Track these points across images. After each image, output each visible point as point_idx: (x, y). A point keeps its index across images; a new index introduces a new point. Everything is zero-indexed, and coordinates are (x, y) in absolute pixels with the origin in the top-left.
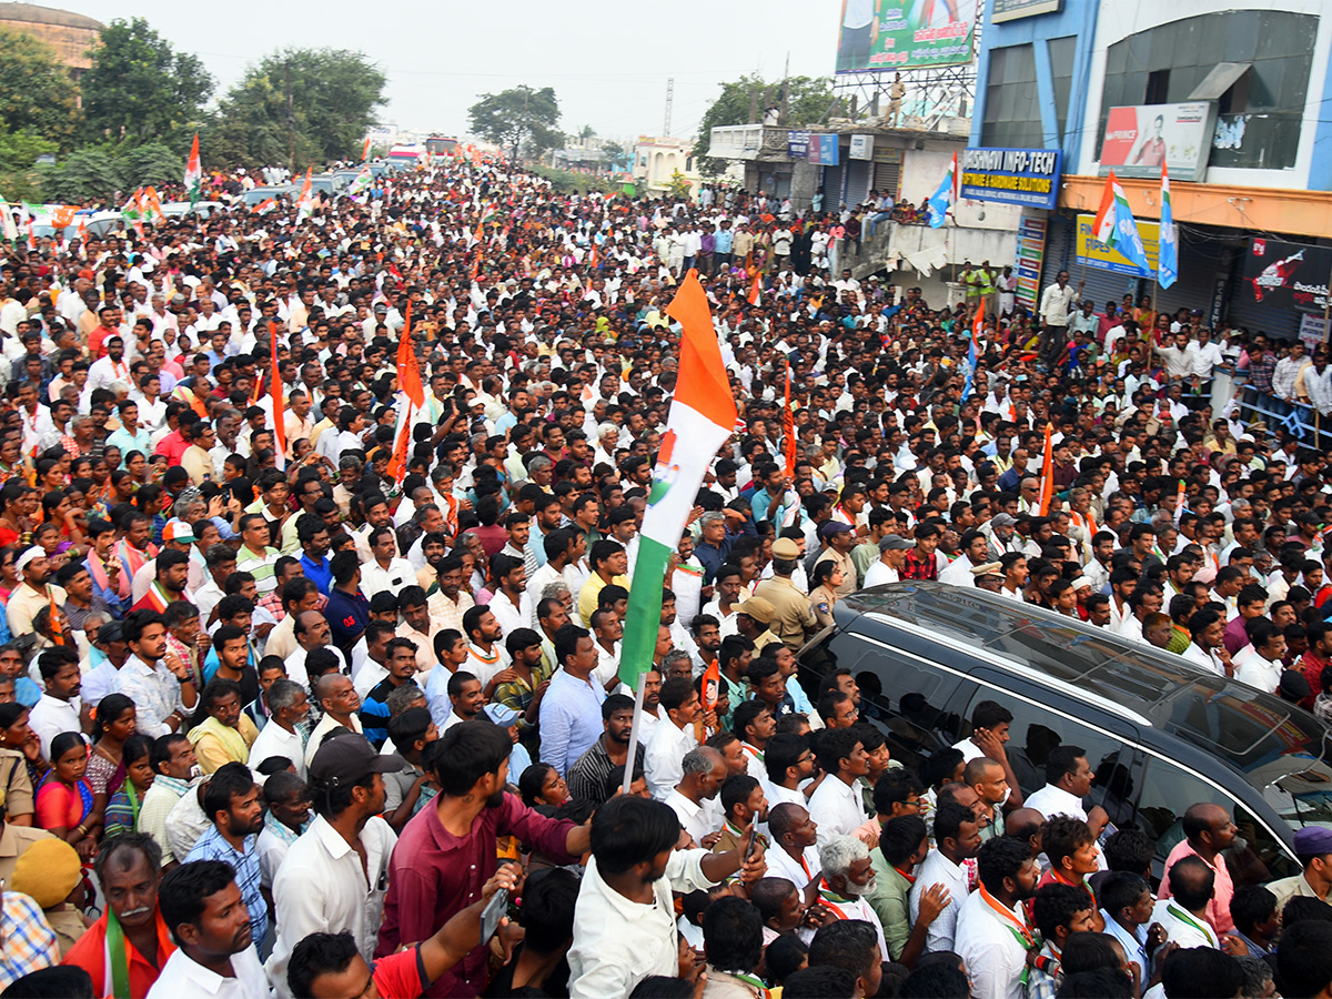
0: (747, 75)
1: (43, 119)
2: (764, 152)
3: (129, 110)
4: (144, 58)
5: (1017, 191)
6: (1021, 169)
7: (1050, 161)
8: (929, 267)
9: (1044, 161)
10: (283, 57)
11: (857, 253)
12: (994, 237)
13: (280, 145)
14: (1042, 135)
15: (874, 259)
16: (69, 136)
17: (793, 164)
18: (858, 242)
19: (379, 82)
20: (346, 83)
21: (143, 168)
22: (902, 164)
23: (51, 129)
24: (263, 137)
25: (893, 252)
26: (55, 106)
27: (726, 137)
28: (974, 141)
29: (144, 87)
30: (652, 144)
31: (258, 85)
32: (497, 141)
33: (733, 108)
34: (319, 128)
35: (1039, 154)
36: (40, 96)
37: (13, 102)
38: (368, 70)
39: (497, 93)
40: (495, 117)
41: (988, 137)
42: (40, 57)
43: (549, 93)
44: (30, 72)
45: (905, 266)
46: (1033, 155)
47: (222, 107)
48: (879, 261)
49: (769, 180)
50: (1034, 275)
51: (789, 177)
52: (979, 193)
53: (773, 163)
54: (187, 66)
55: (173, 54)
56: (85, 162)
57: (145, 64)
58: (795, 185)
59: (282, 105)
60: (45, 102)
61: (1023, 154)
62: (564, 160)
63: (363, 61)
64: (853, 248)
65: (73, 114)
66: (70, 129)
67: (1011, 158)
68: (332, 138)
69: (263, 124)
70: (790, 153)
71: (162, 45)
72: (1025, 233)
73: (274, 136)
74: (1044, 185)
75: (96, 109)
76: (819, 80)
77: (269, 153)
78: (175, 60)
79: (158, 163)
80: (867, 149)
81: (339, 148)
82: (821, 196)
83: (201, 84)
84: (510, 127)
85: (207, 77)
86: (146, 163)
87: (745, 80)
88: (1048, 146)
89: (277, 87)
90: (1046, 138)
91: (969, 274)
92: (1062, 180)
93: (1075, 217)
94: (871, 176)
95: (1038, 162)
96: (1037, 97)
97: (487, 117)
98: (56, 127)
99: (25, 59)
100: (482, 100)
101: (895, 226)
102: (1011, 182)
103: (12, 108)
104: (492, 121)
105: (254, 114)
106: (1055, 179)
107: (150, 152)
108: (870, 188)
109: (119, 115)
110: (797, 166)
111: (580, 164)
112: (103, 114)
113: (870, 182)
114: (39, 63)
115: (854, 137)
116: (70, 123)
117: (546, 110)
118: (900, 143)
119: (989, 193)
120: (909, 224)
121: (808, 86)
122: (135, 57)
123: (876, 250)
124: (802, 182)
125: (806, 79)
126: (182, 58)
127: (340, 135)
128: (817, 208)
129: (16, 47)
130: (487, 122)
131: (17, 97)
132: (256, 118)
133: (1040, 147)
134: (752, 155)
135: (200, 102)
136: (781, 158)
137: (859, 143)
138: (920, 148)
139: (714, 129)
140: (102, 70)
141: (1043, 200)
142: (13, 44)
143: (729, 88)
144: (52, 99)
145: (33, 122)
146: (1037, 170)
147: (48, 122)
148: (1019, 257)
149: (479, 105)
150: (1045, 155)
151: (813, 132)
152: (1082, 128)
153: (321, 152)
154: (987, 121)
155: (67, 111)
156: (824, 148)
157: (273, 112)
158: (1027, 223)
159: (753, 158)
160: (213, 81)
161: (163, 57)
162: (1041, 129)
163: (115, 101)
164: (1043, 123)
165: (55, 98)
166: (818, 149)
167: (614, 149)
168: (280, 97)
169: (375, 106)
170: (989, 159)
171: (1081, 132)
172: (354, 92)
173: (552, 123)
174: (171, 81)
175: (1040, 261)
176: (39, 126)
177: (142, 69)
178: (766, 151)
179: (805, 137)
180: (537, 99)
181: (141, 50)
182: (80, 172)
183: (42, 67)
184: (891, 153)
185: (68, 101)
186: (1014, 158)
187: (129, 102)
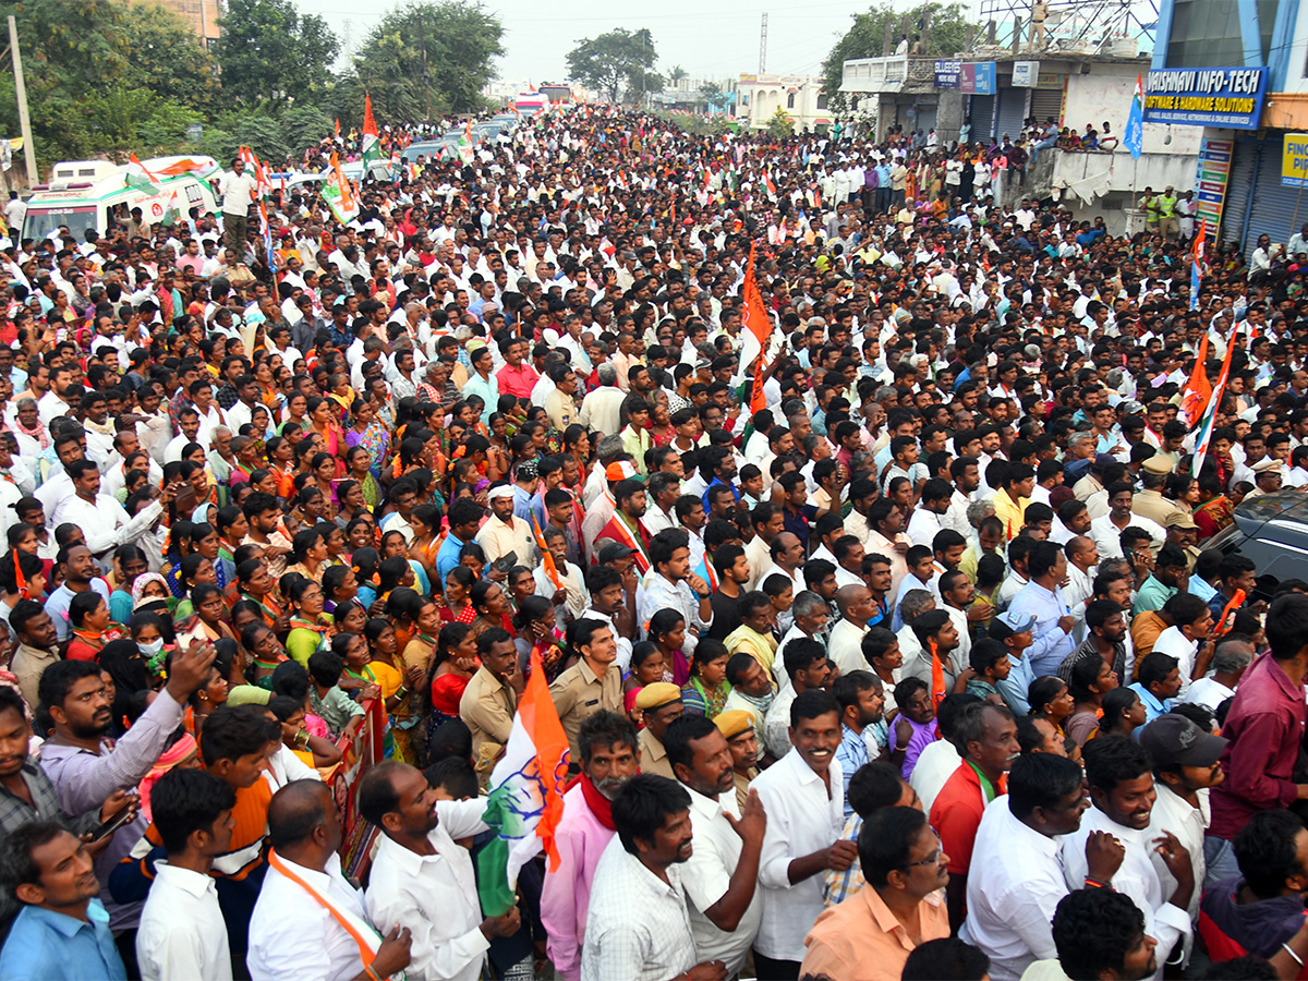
0: (877, 6)
1: (182, 89)
2: (909, 83)
3: (262, 75)
4: (272, 22)
5: (1213, 112)
6: (1217, 89)
7: (1254, 80)
8: (1092, 194)
9: (1246, 79)
10: (406, 12)
11: (1021, 184)
12: (1159, 162)
13: (416, 101)
14: (1241, 52)
15: (1038, 189)
16: (207, 104)
17: (938, 95)
18: (1022, 172)
19: (498, 32)
20: (468, 35)
21: (297, 131)
22: (1066, 89)
23: (190, 98)
24: (399, 93)
25: (1057, 182)
26: (192, 76)
27: (860, 70)
28: (1158, 62)
29: (274, 50)
30: (754, 82)
31: (389, 41)
32: (595, 85)
33: (865, 39)
34: (447, 82)
35: (1241, 73)
36: (178, 66)
37: (155, 74)
38: (487, 20)
39: (593, 38)
40: (592, 63)
41: (1175, 57)
42: (174, 28)
43: (645, 34)
44: (168, 43)
45: (1069, 195)
46: (1233, 74)
47: (357, 66)
48: (1043, 191)
49: (910, 112)
50: (1218, 198)
51: (933, 109)
52: (1165, 116)
53: (915, 95)
54: (312, 26)
55: (299, 16)
56: (255, 128)
57: (274, 28)
58: (941, 116)
59: (414, 61)
60: (182, 73)
61: (1221, 73)
62: (659, 103)
63: (483, 12)
64: (1017, 178)
65: (209, 82)
66: (208, 98)
67: (1205, 78)
68: (458, 91)
69: (399, 81)
70: (937, 83)
71: (288, 7)
72: (1207, 156)
73: (409, 93)
74: (1246, 105)
75: (230, 76)
76: (951, 7)
77: (404, 109)
78: (300, 22)
79: (310, 125)
80: (1032, 75)
81: (464, 102)
82: (969, 127)
83: (327, 44)
84: (608, 72)
85: (332, 37)
86: (300, 126)
87: (874, 11)
88: (1248, 63)
89: (408, 44)
90: (1246, 55)
91: (1149, 200)
92: (1266, 99)
93: (1283, 137)
94: (1028, 104)
95: (1239, 81)
96: (1237, 10)
97: (586, 62)
98: (195, 97)
99: (162, 30)
100: (579, 45)
101: (1060, 154)
102: (1207, 104)
103: (154, 80)
104: (589, 66)
105: (389, 71)
106: (1259, 98)
107: (302, 115)
108: (1027, 116)
109: (253, 80)
110: (942, 97)
111: (674, 106)
112: (237, 81)
113: (1027, 110)
114: (175, 34)
115: (1017, 64)
116: (207, 91)
117: (641, 53)
118: (1066, 67)
119: (1177, 116)
120: (1075, 152)
121: (938, 13)
122: (263, 21)
123: (1040, 179)
124: (947, 112)
125: (939, 6)
126: (307, 20)
127: (465, 88)
128: (963, 139)
129: (152, 20)
130: (585, 68)
131: (157, 69)
132: (390, 75)
133: (1240, 64)
134: (895, 88)
135: (327, 63)
136: (926, 89)
137: (1023, 70)
138: (1085, 72)
139: (846, 63)
140: (233, 36)
141: (1245, 121)
142: (149, 16)
143: (860, 20)
144: (188, 69)
145: (175, 93)
146: (1238, 89)
147: (186, 93)
148: (1199, 181)
149: (576, 51)
150: (1248, 73)
151: (965, 60)
152: (1291, 43)
153: (449, 107)
154: (1174, 40)
155: (203, 80)
156: (979, 77)
157: (406, 68)
158: (1209, 145)
159: (898, 90)
160: (339, 41)
161: (289, 20)
162: (1241, 44)
163: (248, 67)
164: (1243, 40)
165: (191, 68)
166: (971, 78)
167: (711, 89)
168: (412, 53)
169: (492, 57)
170: (1178, 80)
171: (1290, 47)
172: (477, 43)
173: (649, 65)
174: (299, 44)
175: (1225, 184)
176: (180, 96)
177: (272, 34)
178: (911, 83)
179: (956, 66)
180: (633, 42)
181: (269, 14)
182: (251, 137)
183: (177, 37)
184: (1053, 79)
185: (206, 69)
186: (1208, 79)
187: (262, 67)
